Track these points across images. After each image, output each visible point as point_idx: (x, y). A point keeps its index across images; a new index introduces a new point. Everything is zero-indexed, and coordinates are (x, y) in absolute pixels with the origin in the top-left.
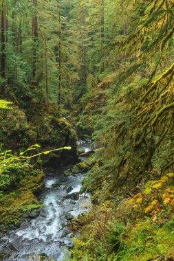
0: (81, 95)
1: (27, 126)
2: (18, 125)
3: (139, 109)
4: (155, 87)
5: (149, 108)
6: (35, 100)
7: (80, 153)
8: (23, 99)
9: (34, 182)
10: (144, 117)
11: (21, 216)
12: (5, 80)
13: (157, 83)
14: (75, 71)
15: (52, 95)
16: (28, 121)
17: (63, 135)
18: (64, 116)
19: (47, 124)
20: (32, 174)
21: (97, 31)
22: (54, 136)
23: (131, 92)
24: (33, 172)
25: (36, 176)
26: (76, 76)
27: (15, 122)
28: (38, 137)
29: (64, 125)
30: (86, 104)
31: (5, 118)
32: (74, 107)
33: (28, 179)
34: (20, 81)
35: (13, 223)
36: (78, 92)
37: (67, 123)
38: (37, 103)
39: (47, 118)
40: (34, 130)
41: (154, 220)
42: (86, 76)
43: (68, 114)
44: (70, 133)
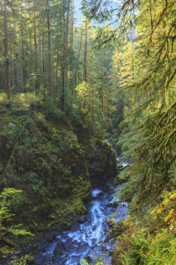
0: (119, 122)
1: (79, 146)
2: (71, 146)
3: (156, 132)
4: (167, 115)
5: (163, 132)
6: (84, 127)
7: (119, 167)
8: (76, 126)
9: (83, 191)
10: (160, 139)
11: (72, 220)
12: (64, 113)
13: (168, 112)
14: (114, 104)
15: (97, 123)
16: (79, 142)
17: (106, 153)
18: (106, 138)
19: (93, 145)
20: (81, 185)
21: (129, 75)
22: (98, 154)
23: (149, 120)
24: (82, 183)
25: (84, 186)
26: (114, 108)
27: (70, 143)
28: (87, 154)
29: (106, 145)
30: (123, 128)
31: (63, 140)
32: (114, 131)
33: (78, 189)
34: (74, 113)
35: (66, 225)
36: (117, 120)
37: (108, 144)
38: (86, 129)
39: (93, 140)
40: (83, 149)
41: (171, 229)
42: (123, 107)
43: (110, 136)
44: (111, 152)
